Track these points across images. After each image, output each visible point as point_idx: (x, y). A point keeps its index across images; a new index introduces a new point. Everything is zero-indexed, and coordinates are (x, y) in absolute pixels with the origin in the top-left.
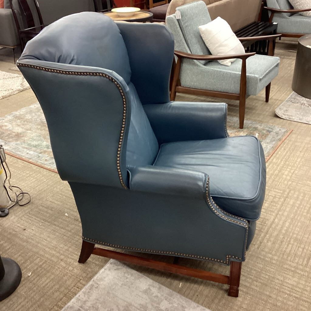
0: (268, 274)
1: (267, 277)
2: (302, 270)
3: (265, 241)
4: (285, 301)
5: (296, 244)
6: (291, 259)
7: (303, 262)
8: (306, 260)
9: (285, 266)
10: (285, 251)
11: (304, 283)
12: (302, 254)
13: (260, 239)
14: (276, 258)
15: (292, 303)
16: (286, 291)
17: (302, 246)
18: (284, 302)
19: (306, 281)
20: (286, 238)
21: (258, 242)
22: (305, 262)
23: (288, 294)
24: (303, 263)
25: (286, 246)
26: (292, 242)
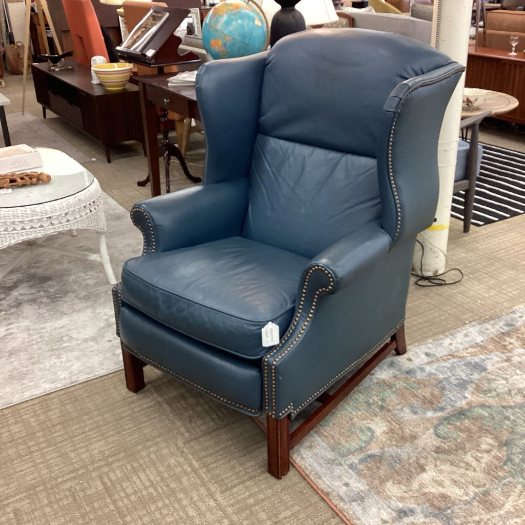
0: (128, 431)
1: (126, 427)
2: (99, 468)
3: (182, 460)
4: (82, 424)
5: (144, 493)
6: (127, 468)
7: (110, 479)
8: (109, 484)
9: (122, 455)
10: (144, 471)
11: (83, 456)
12: (121, 486)
13: (191, 457)
14: (144, 453)
15: (74, 428)
16: (92, 433)
17: (133, 498)
18: (83, 422)
19: (82, 460)
20: (164, 488)
21: (186, 450)
22: (106, 480)
23: (86, 432)
24: (108, 476)
25: (152, 478)
26: (151, 490)
